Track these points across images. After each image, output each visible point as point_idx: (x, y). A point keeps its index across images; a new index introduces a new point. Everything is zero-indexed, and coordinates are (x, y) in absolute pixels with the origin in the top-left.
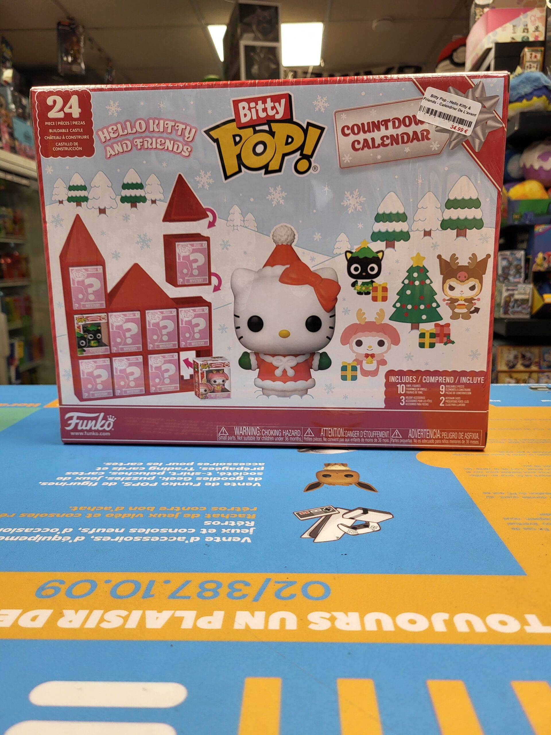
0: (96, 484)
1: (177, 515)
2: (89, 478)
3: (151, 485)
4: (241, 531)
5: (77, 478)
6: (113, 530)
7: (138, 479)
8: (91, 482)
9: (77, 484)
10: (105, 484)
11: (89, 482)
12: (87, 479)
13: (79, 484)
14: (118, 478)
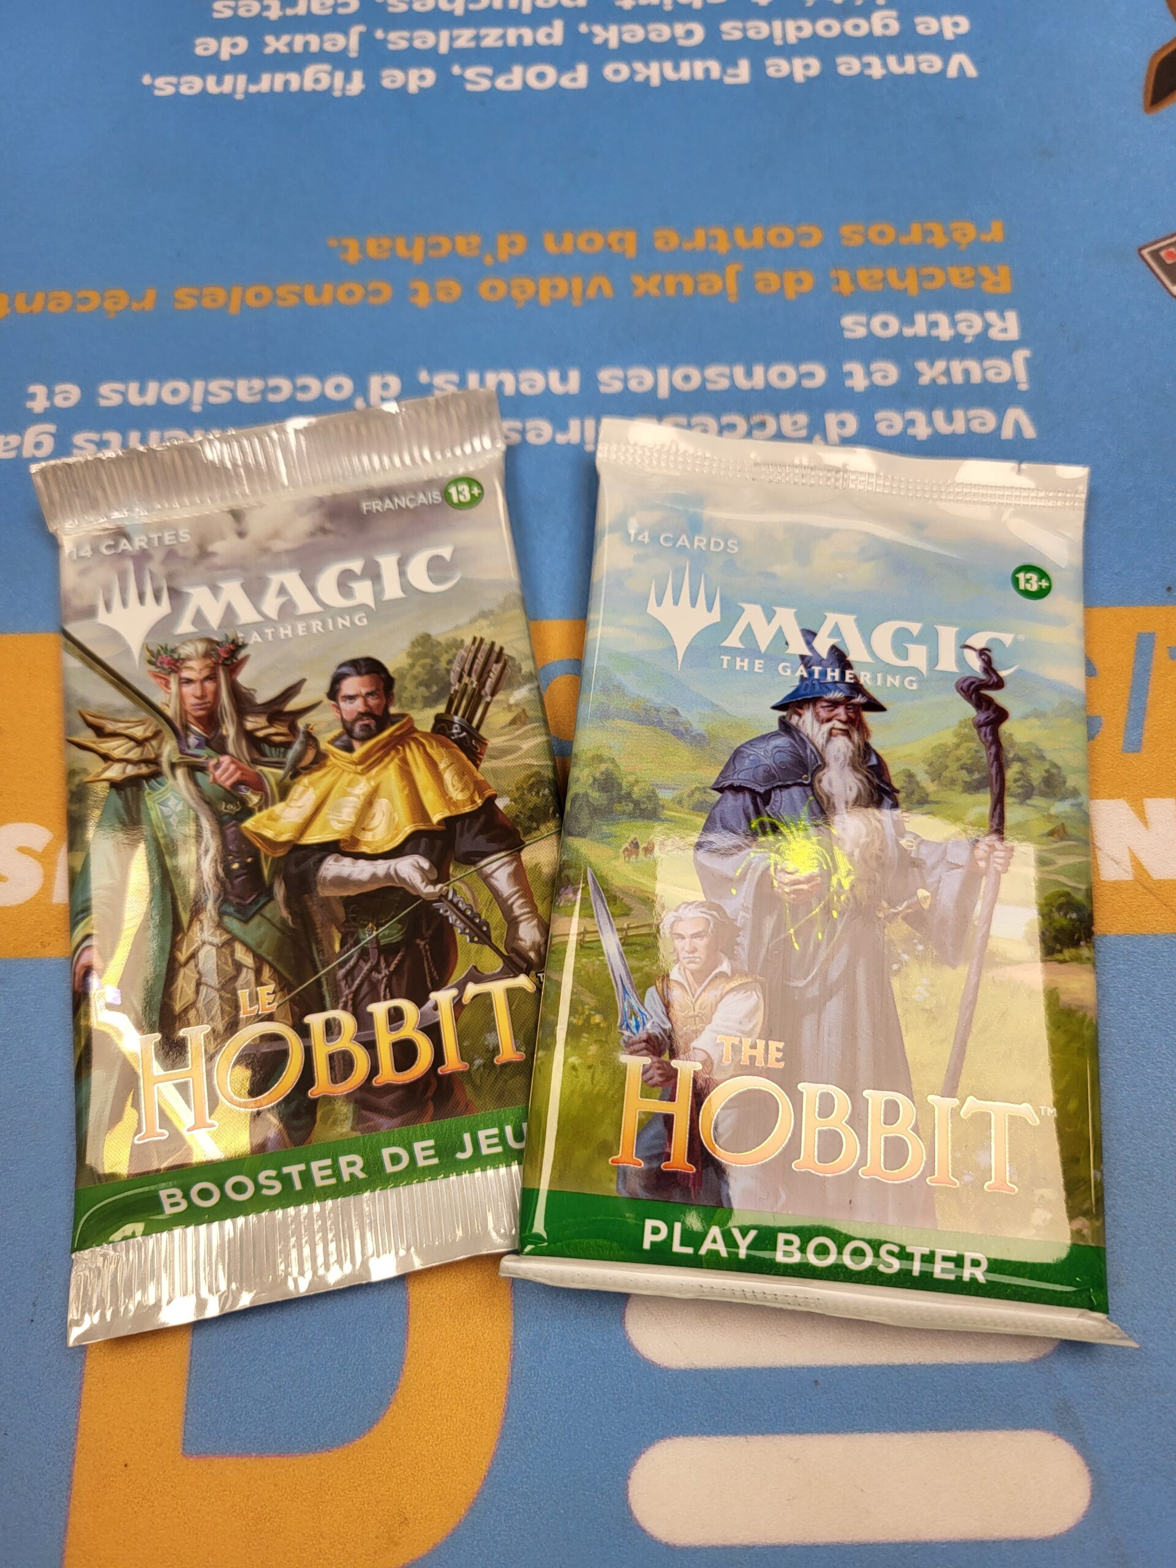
0: (357, 76)
1: (732, 287)
2: (314, 41)
3: (566, 82)
4: (984, 371)
5: (274, 44)
6: (538, 378)
7: (505, 44)
8: (335, 68)
9: (287, 83)
10: (391, 78)
11: (327, 67)
12: (307, 44)
13: (294, 86)
14: (425, 39)
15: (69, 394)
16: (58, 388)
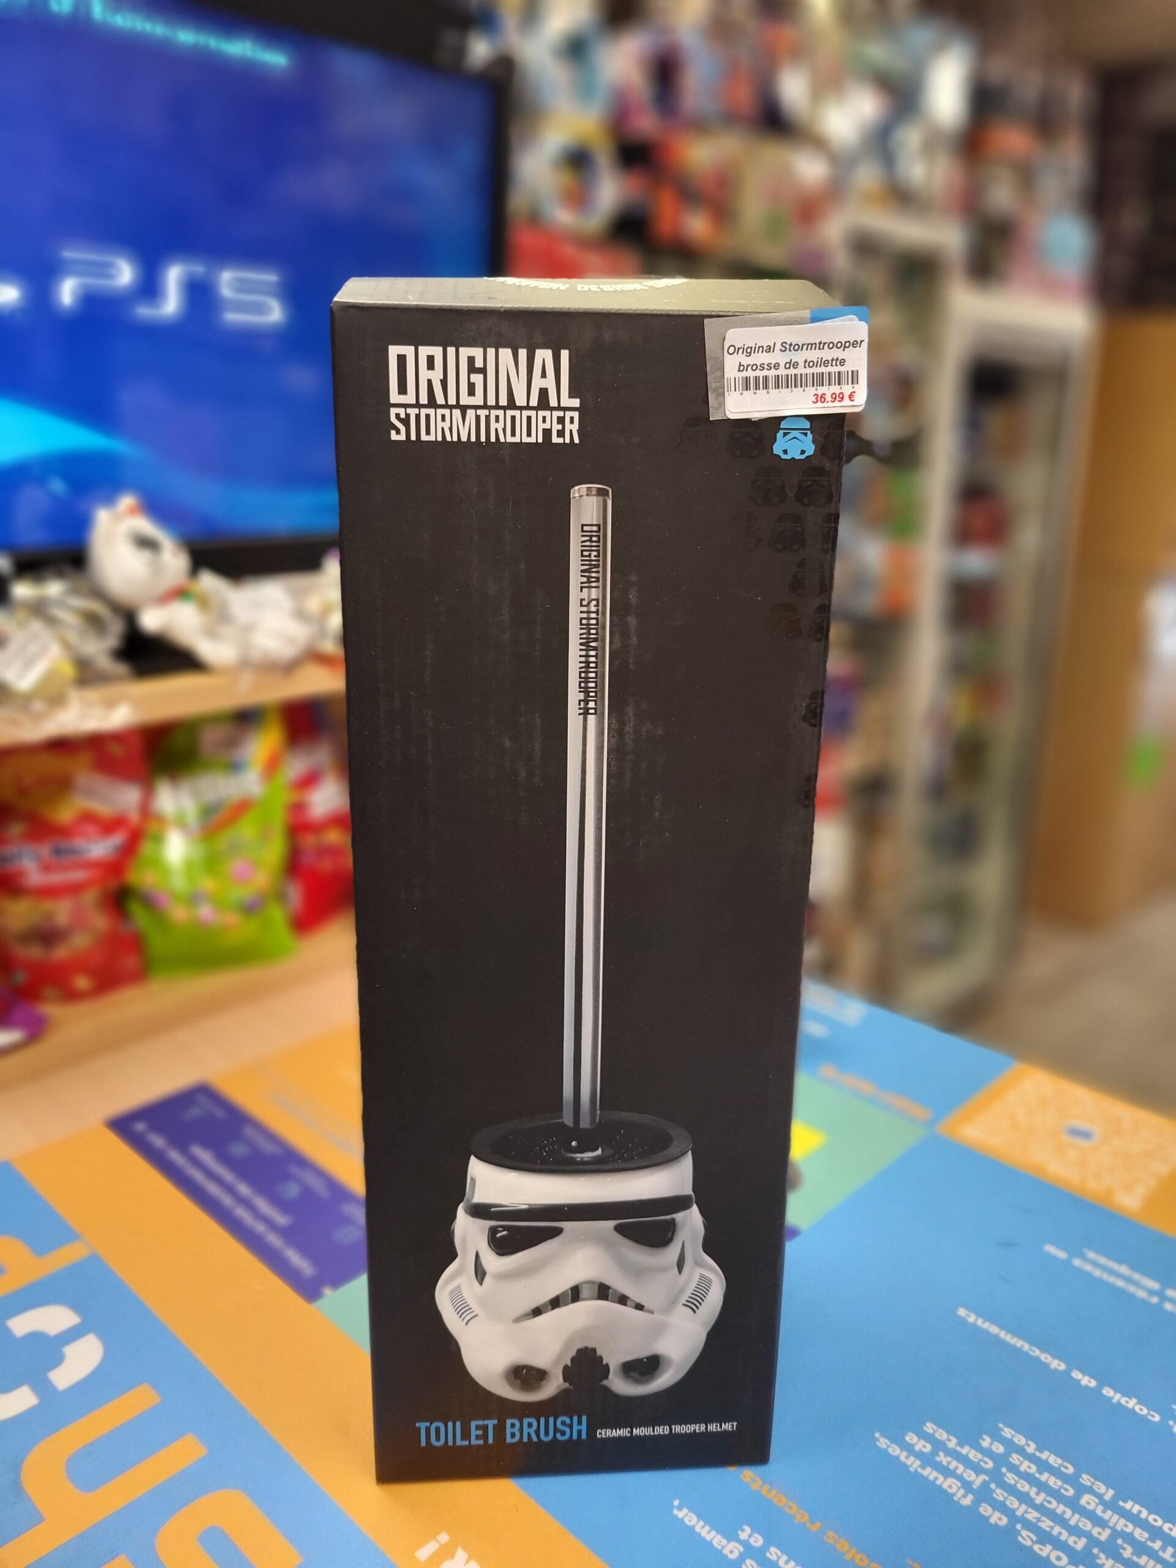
0: (970, 1497)
2: (961, 1469)
5: (942, 1458)
7: (1051, 1531)
8: (963, 1487)
9: (936, 1478)
10: (985, 1510)
11: (959, 1484)
12: (957, 1468)
13: (938, 1482)
14: (1013, 1503)
15: (757, 1541)
16: (755, 1535)
